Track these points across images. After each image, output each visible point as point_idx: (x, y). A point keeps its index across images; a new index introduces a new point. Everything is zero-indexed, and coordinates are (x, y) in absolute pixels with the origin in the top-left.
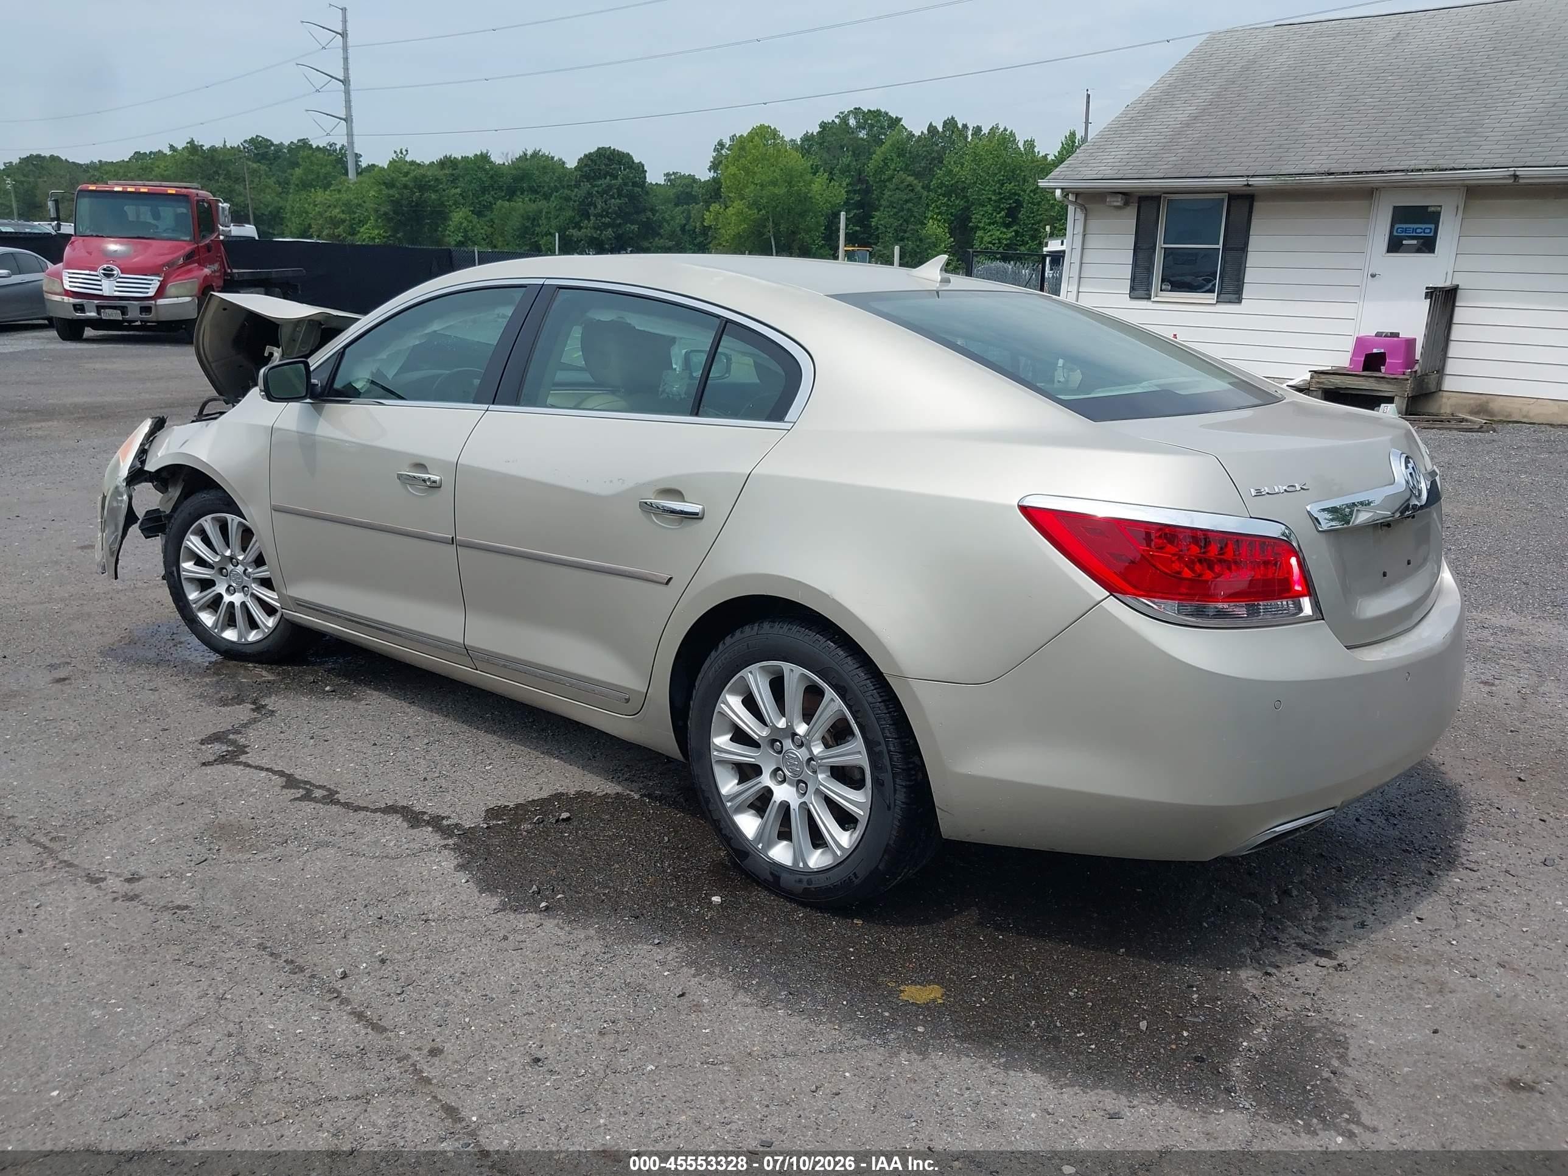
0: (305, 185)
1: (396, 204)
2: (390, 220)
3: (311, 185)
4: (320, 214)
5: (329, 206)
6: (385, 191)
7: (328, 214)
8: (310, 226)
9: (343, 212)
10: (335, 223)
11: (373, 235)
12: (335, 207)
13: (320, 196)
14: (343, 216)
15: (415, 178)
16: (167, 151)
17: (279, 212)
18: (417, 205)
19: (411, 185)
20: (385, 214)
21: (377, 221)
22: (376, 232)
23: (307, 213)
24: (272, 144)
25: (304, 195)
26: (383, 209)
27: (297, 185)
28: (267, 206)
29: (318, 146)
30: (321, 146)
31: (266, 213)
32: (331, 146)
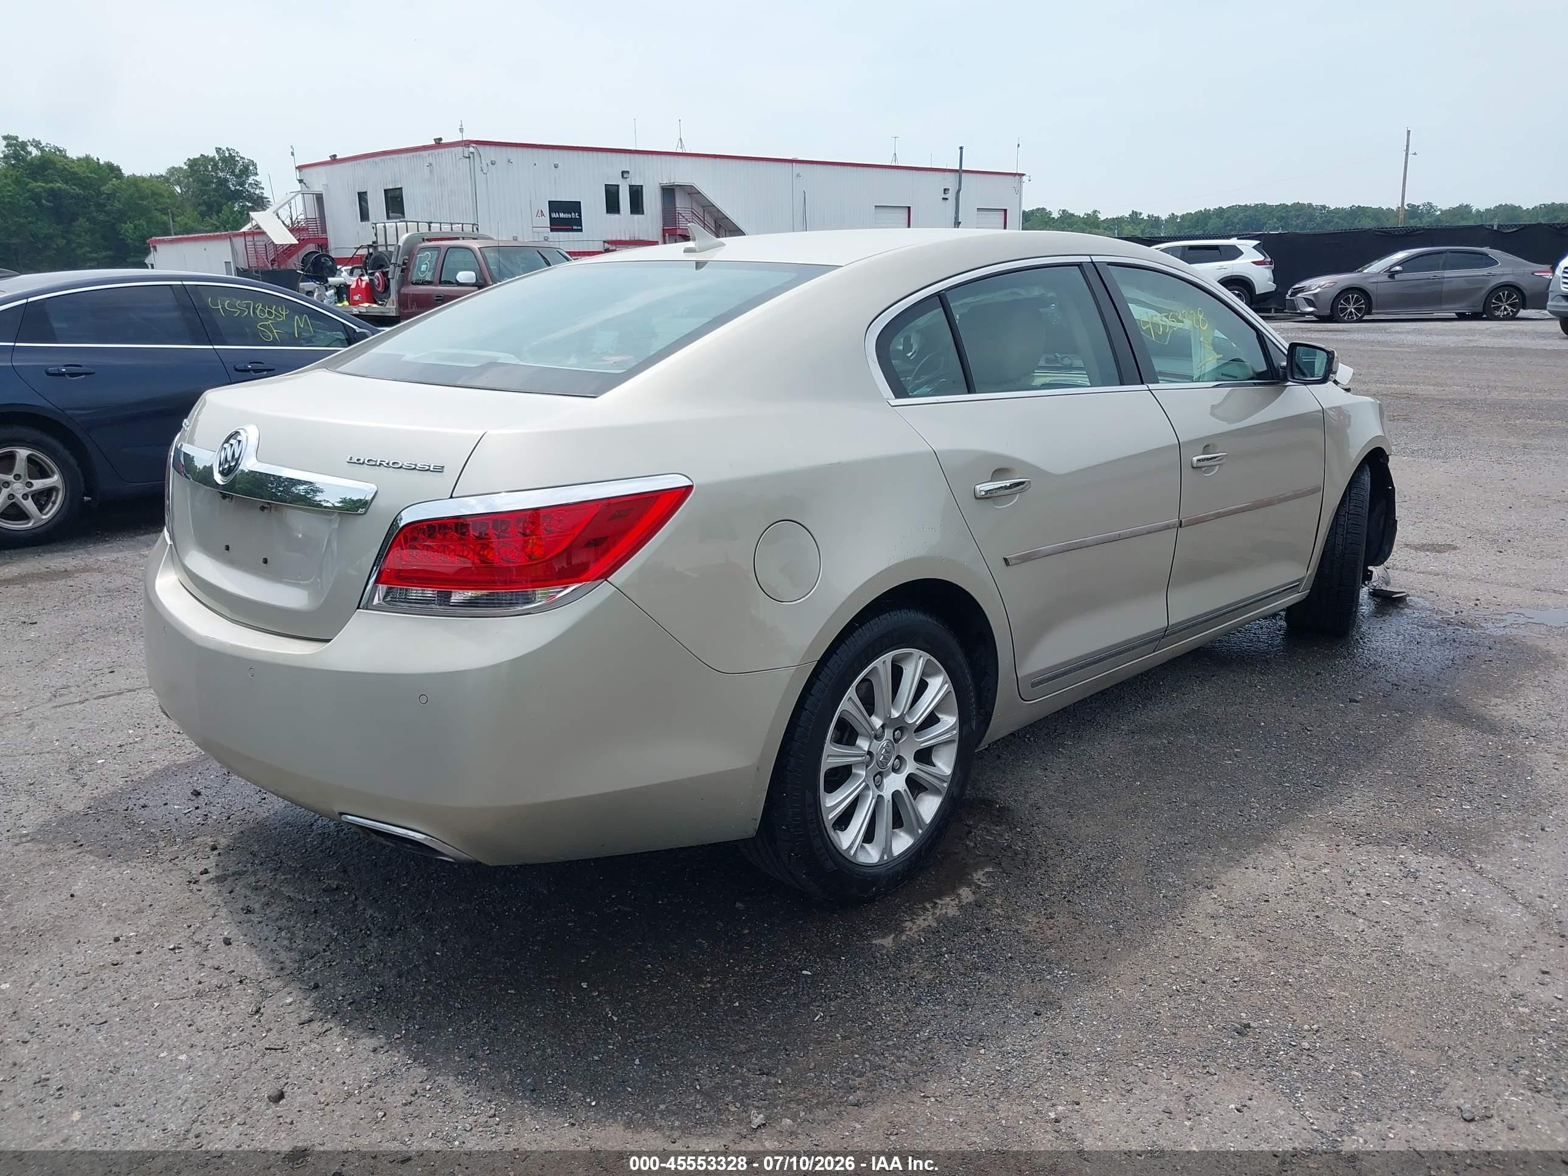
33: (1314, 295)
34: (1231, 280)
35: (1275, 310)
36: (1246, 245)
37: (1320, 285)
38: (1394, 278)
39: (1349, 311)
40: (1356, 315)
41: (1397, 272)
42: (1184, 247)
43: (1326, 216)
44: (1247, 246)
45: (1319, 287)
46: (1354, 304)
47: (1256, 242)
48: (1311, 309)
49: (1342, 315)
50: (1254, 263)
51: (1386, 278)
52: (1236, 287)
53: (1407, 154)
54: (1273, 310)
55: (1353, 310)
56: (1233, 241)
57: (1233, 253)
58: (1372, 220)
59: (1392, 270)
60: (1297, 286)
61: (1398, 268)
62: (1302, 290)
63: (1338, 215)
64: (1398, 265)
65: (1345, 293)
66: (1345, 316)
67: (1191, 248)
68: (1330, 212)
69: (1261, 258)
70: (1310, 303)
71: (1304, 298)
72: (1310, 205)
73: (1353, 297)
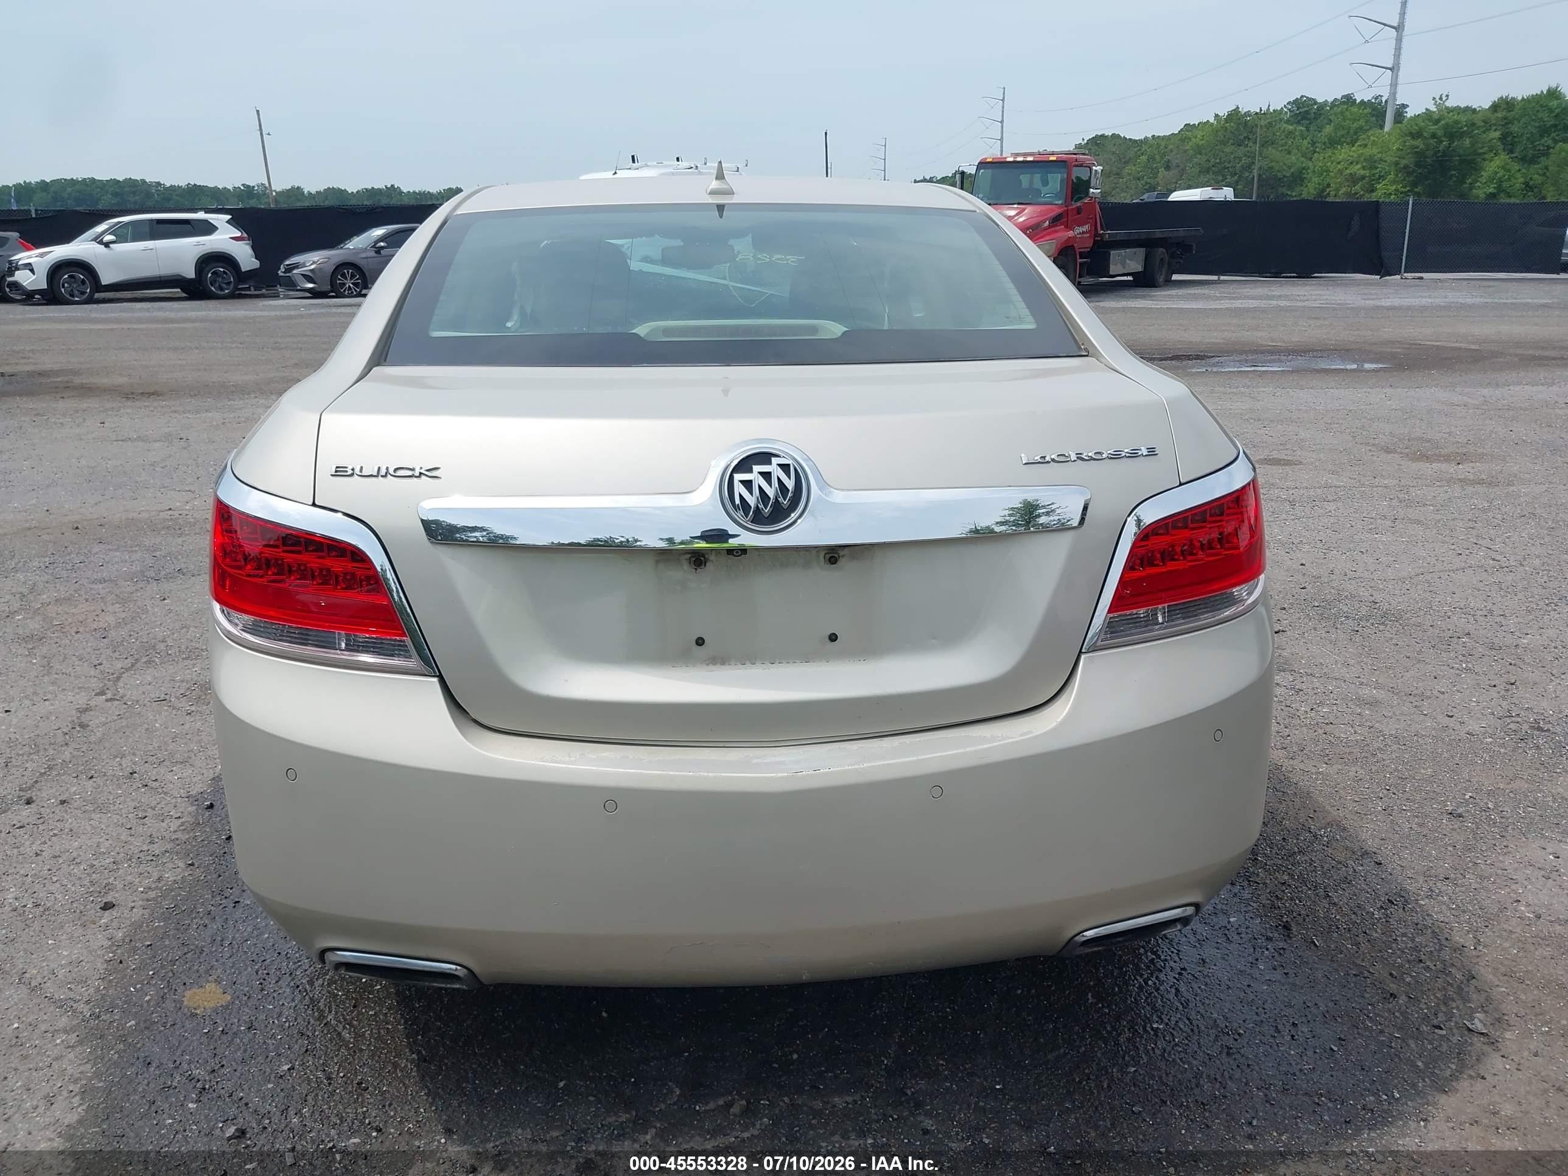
0: (1333, 143)
1: (1420, 155)
2: (1409, 174)
3: (1339, 143)
4: (1341, 172)
5: (1352, 163)
6: (1411, 142)
7: (1348, 171)
8: (1328, 185)
9: (1364, 168)
10: (1354, 179)
11: (1390, 191)
12: (1357, 163)
13: (1344, 153)
14: (1362, 172)
15: (1447, 127)
16: (1212, 120)
17: (1301, 172)
18: (1444, 154)
19: (1440, 133)
20: (1406, 167)
21: (1397, 175)
22: (1394, 188)
23: (1328, 171)
24: (1316, 103)
25: (1329, 152)
26: (1404, 162)
27: (1324, 143)
28: (1290, 168)
29: (1362, 100)
30: (1366, 100)
31: (1288, 175)
32: (1376, 99)
33: (312, 271)
34: (213, 256)
35: (254, 288)
36: (218, 219)
37: (312, 260)
38: (380, 253)
39: (347, 286)
40: (356, 290)
41: (383, 248)
42: (151, 221)
43: (163, 193)
44: (220, 220)
45: (314, 263)
46: (351, 279)
47: (229, 217)
48: (311, 285)
49: (342, 290)
50: (231, 238)
51: (373, 254)
52: (221, 264)
53: (261, 134)
54: (252, 288)
55: (351, 285)
56: (201, 215)
57: (208, 228)
58: (212, 199)
59: (377, 246)
60: (287, 262)
61: (382, 244)
62: (296, 266)
63: (176, 193)
64: (382, 241)
65: (342, 267)
66: (344, 291)
67: (160, 222)
68: (166, 189)
69: (238, 234)
70: (309, 279)
71: (302, 274)
72: (143, 181)
73: (348, 272)
